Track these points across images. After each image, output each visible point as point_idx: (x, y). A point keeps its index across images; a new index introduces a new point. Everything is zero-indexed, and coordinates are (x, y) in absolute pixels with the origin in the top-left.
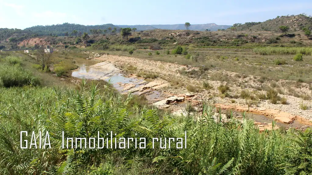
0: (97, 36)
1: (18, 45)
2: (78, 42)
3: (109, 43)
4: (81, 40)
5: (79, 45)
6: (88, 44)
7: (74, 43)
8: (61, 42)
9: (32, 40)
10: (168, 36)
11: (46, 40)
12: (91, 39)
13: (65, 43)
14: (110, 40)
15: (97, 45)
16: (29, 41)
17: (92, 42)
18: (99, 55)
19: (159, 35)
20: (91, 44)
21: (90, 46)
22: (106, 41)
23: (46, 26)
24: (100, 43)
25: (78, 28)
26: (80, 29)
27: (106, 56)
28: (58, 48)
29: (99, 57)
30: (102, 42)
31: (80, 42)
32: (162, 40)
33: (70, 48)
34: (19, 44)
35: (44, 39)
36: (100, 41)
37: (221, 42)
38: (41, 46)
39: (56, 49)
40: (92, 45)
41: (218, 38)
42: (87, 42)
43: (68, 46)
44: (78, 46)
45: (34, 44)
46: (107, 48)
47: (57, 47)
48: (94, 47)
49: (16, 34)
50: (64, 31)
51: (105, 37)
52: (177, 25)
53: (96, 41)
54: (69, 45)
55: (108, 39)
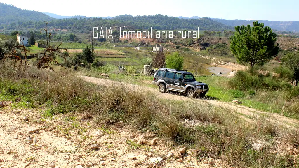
0: (212, 39)
1: (120, 39)
2: (191, 44)
3: (226, 48)
4: (194, 42)
5: (192, 47)
6: (203, 47)
7: (187, 44)
8: (171, 41)
10: (294, 47)
12: (205, 41)
13: (176, 43)
14: (227, 44)
15: (213, 49)
17: (206, 45)
18: (223, 63)
19: (284, 45)
20: (206, 47)
21: (205, 49)
22: (223, 46)
23: (137, 17)
24: (216, 47)
25: (172, 21)
26: (174, 23)
27: (232, 64)
28: (168, 47)
29: (224, 64)
30: (219, 46)
31: (193, 43)
32: (288, 50)
33: (181, 49)
36: (215, 45)
38: (147, 43)
39: (166, 49)
40: (208, 48)
42: (202, 45)
43: (180, 47)
44: (190, 48)
45: (138, 40)
46: (226, 54)
47: (166, 46)
48: (210, 51)
49: (116, 26)
50: (156, 23)
51: (221, 41)
53: (212, 45)
54: (181, 45)
55: (225, 43)
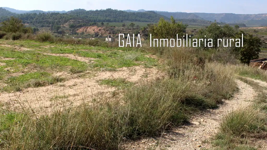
1: (78, 32)
4: (140, 33)
8: (120, 33)
9: (91, 28)
11: (104, 29)
16: (87, 28)
25: (121, 15)
26: (123, 16)
34: (77, 30)
35: (102, 28)
37: (266, 44)
38: (100, 35)
39: (117, 39)
41: (263, 40)
42: (146, 35)
44: (136, 38)
45: (93, 32)
47: (117, 37)
49: (73, 20)
50: (107, 16)
52: (223, 14)
